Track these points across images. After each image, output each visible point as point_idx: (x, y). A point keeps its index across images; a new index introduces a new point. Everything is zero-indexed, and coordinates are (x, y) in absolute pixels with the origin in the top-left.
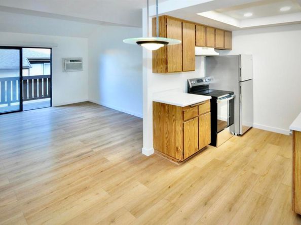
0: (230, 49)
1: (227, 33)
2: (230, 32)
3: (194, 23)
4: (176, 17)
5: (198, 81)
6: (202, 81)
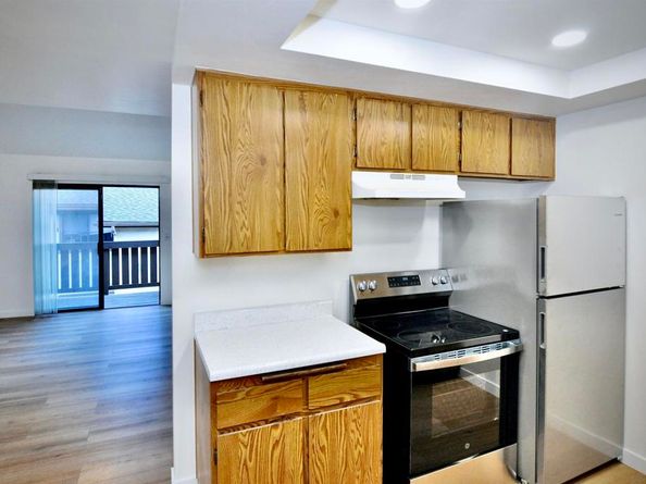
5: (396, 281)
6: (414, 280)
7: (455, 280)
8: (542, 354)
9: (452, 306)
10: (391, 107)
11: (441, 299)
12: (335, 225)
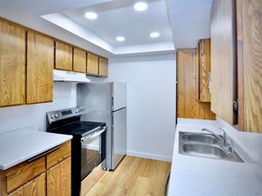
0: (106, 77)
1: (103, 59)
2: (106, 59)
3: (53, 38)
4: (11, 20)
5: (64, 113)
6: (70, 112)
7: (82, 110)
8: (112, 128)
9: (82, 120)
10: (67, 47)
11: (78, 118)
12: (47, 91)
